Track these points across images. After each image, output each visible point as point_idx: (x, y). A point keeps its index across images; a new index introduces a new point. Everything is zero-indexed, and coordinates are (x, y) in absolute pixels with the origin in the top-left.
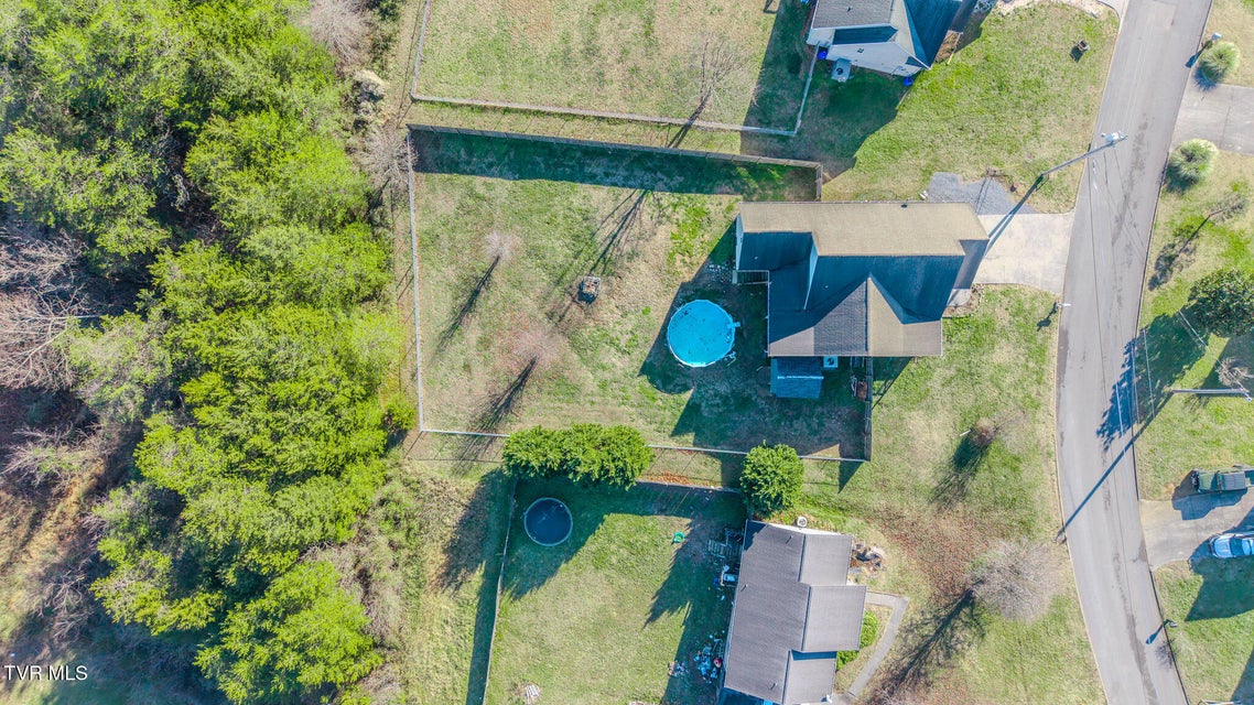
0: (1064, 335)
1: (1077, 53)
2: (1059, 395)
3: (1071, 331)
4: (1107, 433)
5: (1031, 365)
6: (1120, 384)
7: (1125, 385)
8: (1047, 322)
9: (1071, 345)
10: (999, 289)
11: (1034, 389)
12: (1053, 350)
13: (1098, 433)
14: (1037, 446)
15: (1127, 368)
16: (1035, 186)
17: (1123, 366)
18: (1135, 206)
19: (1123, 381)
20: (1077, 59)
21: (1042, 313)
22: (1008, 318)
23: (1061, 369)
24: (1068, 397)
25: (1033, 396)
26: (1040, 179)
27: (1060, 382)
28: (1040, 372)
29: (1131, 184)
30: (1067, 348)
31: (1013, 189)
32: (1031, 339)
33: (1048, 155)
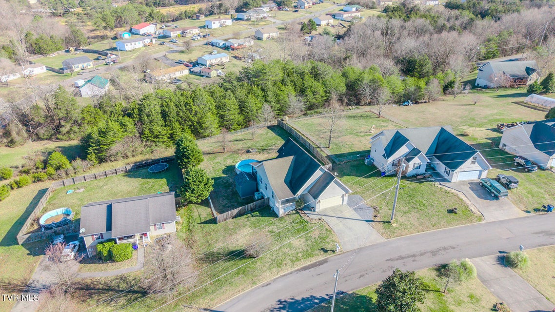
0: (325, 261)
1: (451, 211)
2: (291, 273)
3: (329, 263)
4: (281, 306)
5: (300, 255)
6: (315, 298)
7: (316, 301)
8: (326, 251)
9: (321, 266)
10: (328, 227)
11: (287, 261)
12: (313, 260)
13: (279, 301)
14: (256, 276)
15: (327, 297)
16: (384, 222)
17: (327, 295)
18: (414, 261)
19: (317, 299)
20: (449, 212)
21: (329, 247)
22: (317, 237)
23: (305, 268)
24: (291, 278)
25: (284, 262)
26: (388, 222)
27: (299, 270)
28: (298, 259)
29: (422, 254)
30: (319, 265)
31: (375, 216)
32: (313, 249)
33: (401, 220)
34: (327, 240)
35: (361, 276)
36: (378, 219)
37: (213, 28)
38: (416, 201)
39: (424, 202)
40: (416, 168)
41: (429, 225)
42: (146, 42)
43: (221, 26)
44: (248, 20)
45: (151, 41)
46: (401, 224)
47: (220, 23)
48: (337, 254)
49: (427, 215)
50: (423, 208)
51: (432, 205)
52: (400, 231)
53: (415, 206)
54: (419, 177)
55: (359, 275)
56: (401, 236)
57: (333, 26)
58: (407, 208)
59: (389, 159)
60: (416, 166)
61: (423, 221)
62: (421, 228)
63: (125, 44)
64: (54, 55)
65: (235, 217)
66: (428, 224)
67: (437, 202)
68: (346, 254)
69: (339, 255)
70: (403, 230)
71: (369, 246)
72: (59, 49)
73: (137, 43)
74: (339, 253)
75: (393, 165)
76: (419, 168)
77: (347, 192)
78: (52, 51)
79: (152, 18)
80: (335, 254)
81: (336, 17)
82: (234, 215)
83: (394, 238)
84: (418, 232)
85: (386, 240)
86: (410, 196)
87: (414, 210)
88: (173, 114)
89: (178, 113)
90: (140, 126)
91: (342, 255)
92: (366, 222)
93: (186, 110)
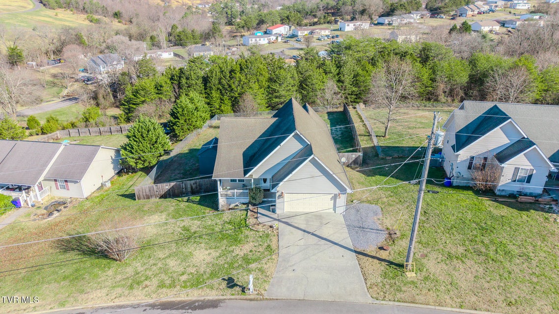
0: (213, 304)
5: (184, 278)
8: (232, 285)
12: (195, 295)
16: (392, 263)
21: (244, 278)
27: (153, 306)
28: (172, 285)
30: (195, 308)
31: (381, 248)
32: (213, 275)
33: (432, 270)
34: (253, 266)
36: (383, 255)
37: (346, 30)
38: (492, 242)
39: (511, 247)
40: (521, 181)
41: (501, 298)
42: (271, 39)
43: (355, 29)
44: (389, 24)
45: (277, 38)
46: (426, 278)
47: (355, 25)
48: (249, 297)
49: (506, 275)
50: (501, 258)
51: (528, 258)
52: (415, 292)
53: (483, 250)
54: (522, 199)
56: (412, 302)
57: (497, 34)
58: (461, 250)
59: (460, 152)
60: (521, 174)
61: (486, 285)
62: (474, 299)
63: (250, 39)
65: (164, 196)
66: (495, 295)
67: (543, 255)
68: (265, 302)
69: (251, 300)
70: (424, 291)
71: (324, 303)
72: (196, 43)
73: (262, 39)
74: (252, 297)
75: (469, 168)
76: (528, 181)
77: (343, 190)
79: (288, 21)
80: (243, 297)
81: (505, 26)
82: (162, 193)
83: (391, 303)
84: (461, 307)
85: (370, 300)
86: (482, 229)
87: (476, 257)
88: (214, 81)
89: (220, 79)
90: (177, 90)
91: (253, 302)
92: (354, 253)
93: (231, 78)
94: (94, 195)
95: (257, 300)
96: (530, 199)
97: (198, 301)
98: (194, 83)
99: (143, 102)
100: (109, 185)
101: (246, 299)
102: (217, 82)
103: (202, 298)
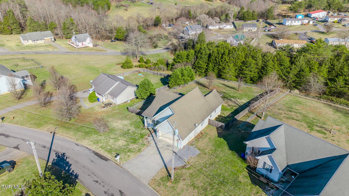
22: (130, 148)
35: (97, 182)
36: (172, 171)
42: (305, 22)
54: (261, 179)
55: (96, 179)
63: (287, 21)
64: (249, 22)
65: (137, 114)
68: (119, 167)
70: (166, 191)
72: (254, 19)
73: (297, 21)
76: (270, 172)
78: (250, 20)
82: (137, 112)
83: (151, 188)
85: (147, 184)
88: (213, 58)
89: (216, 57)
90: (195, 59)
91: (117, 165)
92: (164, 166)
93: (222, 58)
94: (122, 104)
95: (118, 165)
96: (265, 181)
97: (104, 156)
98: (203, 57)
99: (179, 62)
100: (129, 102)
101: (115, 163)
102: (214, 59)
103: (106, 156)
